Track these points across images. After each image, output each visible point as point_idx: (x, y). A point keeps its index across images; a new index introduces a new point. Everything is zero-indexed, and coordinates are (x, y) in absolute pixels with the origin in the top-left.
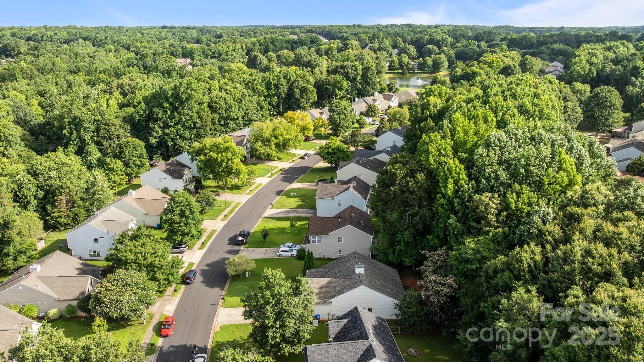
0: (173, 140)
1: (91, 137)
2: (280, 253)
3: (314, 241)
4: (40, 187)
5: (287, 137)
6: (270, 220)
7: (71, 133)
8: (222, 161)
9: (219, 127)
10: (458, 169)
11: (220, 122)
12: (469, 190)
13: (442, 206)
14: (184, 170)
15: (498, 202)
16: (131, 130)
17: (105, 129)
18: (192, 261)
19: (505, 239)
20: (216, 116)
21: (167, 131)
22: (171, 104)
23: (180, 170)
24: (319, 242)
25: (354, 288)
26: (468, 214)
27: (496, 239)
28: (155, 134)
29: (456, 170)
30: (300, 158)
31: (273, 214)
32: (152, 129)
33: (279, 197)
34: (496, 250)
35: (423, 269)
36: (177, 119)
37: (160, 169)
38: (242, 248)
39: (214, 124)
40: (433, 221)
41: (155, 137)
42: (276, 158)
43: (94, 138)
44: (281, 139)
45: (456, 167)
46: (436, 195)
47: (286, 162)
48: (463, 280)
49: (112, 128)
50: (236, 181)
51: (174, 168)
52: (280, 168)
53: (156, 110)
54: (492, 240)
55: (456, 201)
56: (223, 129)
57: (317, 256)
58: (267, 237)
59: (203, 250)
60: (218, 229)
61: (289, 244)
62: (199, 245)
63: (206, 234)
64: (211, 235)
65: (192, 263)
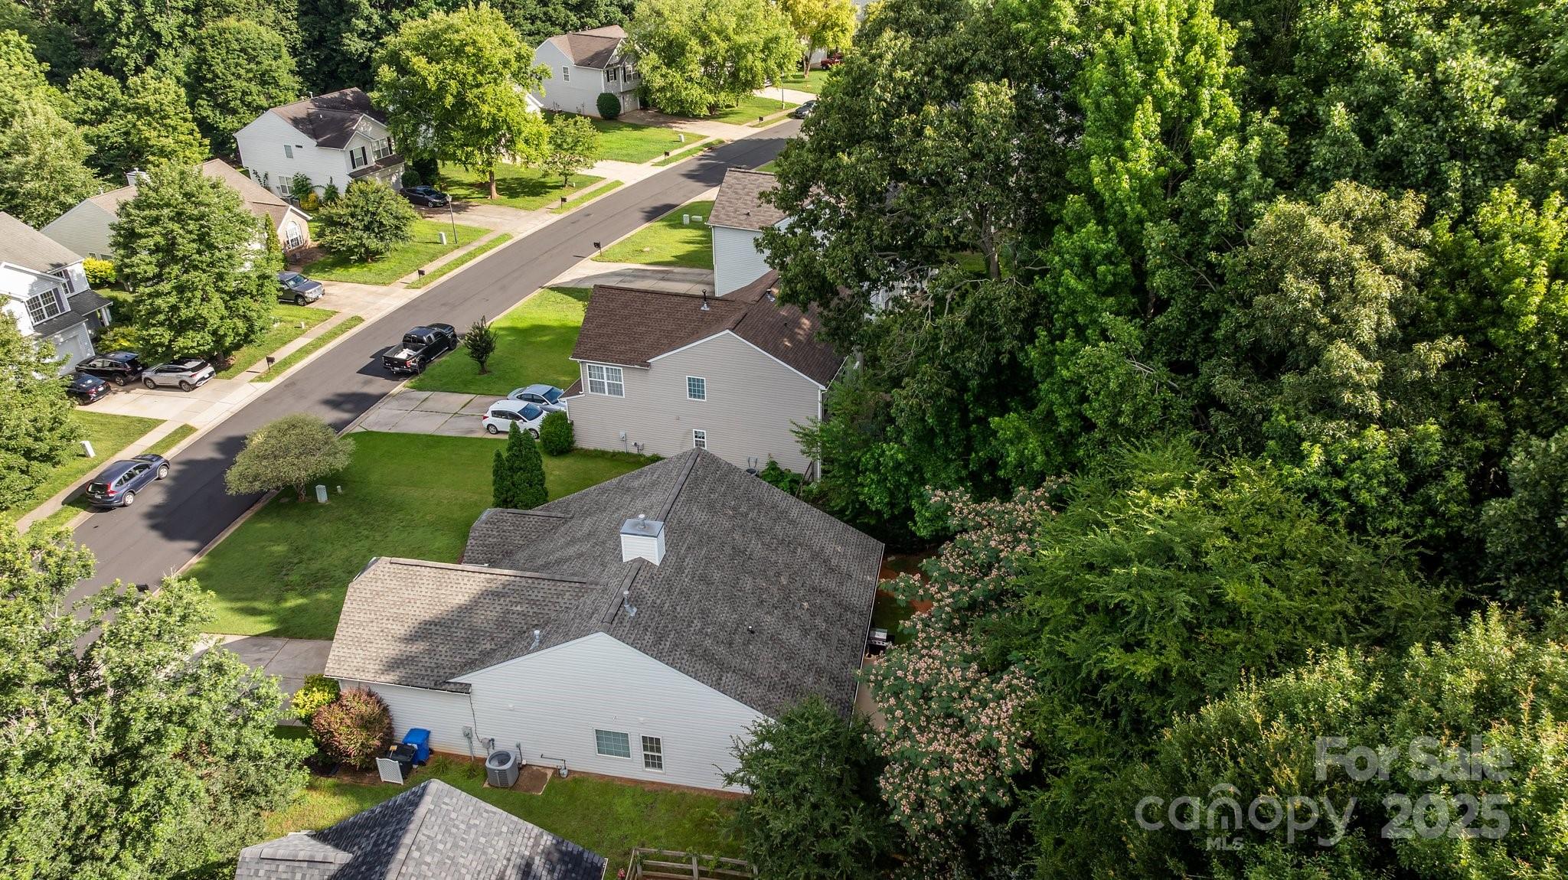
2: (491, 420)
3: (597, 387)
5: (742, 39)
6: (559, 296)
8: (442, 88)
10: (1195, 56)
12: (1241, 172)
13: (1087, 264)
14: (355, 121)
15: (1415, 259)
16: (304, 13)
18: (191, 423)
19: (1406, 499)
23: (344, 120)
24: (616, 390)
25: (567, 637)
26: (1215, 316)
27: (1345, 494)
28: (361, 24)
29: (1180, 59)
30: (790, 116)
31: (581, 280)
33: (647, 225)
34: (1330, 567)
35: (910, 589)
37: (282, 116)
38: (400, 387)
40: (1032, 338)
41: (362, 34)
42: (705, 111)
43: (188, 29)
44: (722, 46)
45: (1189, 40)
46: (1059, 199)
47: (739, 123)
48: (1068, 728)
50: (507, 164)
51: (331, 113)
52: (707, 141)
54: (1313, 495)
55: (1155, 235)
56: (574, 18)
57: (613, 446)
58: (492, 357)
59: (264, 387)
60: (372, 317)
61: (539, 390)
62: (262, 366)
63: (319, 330)
64: (333, 334)
65: (185, 430)
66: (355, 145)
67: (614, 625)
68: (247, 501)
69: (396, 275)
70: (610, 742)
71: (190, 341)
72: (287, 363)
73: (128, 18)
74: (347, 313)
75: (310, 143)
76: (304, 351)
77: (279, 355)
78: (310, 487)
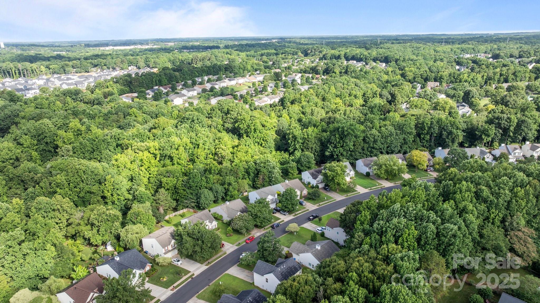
0: (337, 155)
1: (300, 146)
4: (256, 169)
7: (292, 142)
9: (366, 152)
11: (368, 149)
14: (319, 175)
17: (307, 143)
20: (366, 146)
21: (335, 149)
22: (340, 135)
23: (317, 175)
28: (329, 150)
32: (328, 148)
36: (342, 144)
37: (309, 172)
38: (309, 222)
39: (363, 150)
49: (310, 143)
51: (316, 172)
52: (383, 186)
53: (333, 137)
57: (328, 237)
58: (321, 222)
59: (294, 217)
60: (310, 210)
61: (324, 227)
62: (294, 214)
63: (303, 210)
64: (304, 211)
65: (283, 221)
66: (318, 179)
67: (312, 253)
68: (287, 232)
69: (316, 204)
70: (310, 264)
71: (286, 209)
72: (297, 214)
73: (293, 144)
74: (307, 208)
75: (311, 177)
76: (300, 213)
77: (296, 213)
78: (294, 232)
